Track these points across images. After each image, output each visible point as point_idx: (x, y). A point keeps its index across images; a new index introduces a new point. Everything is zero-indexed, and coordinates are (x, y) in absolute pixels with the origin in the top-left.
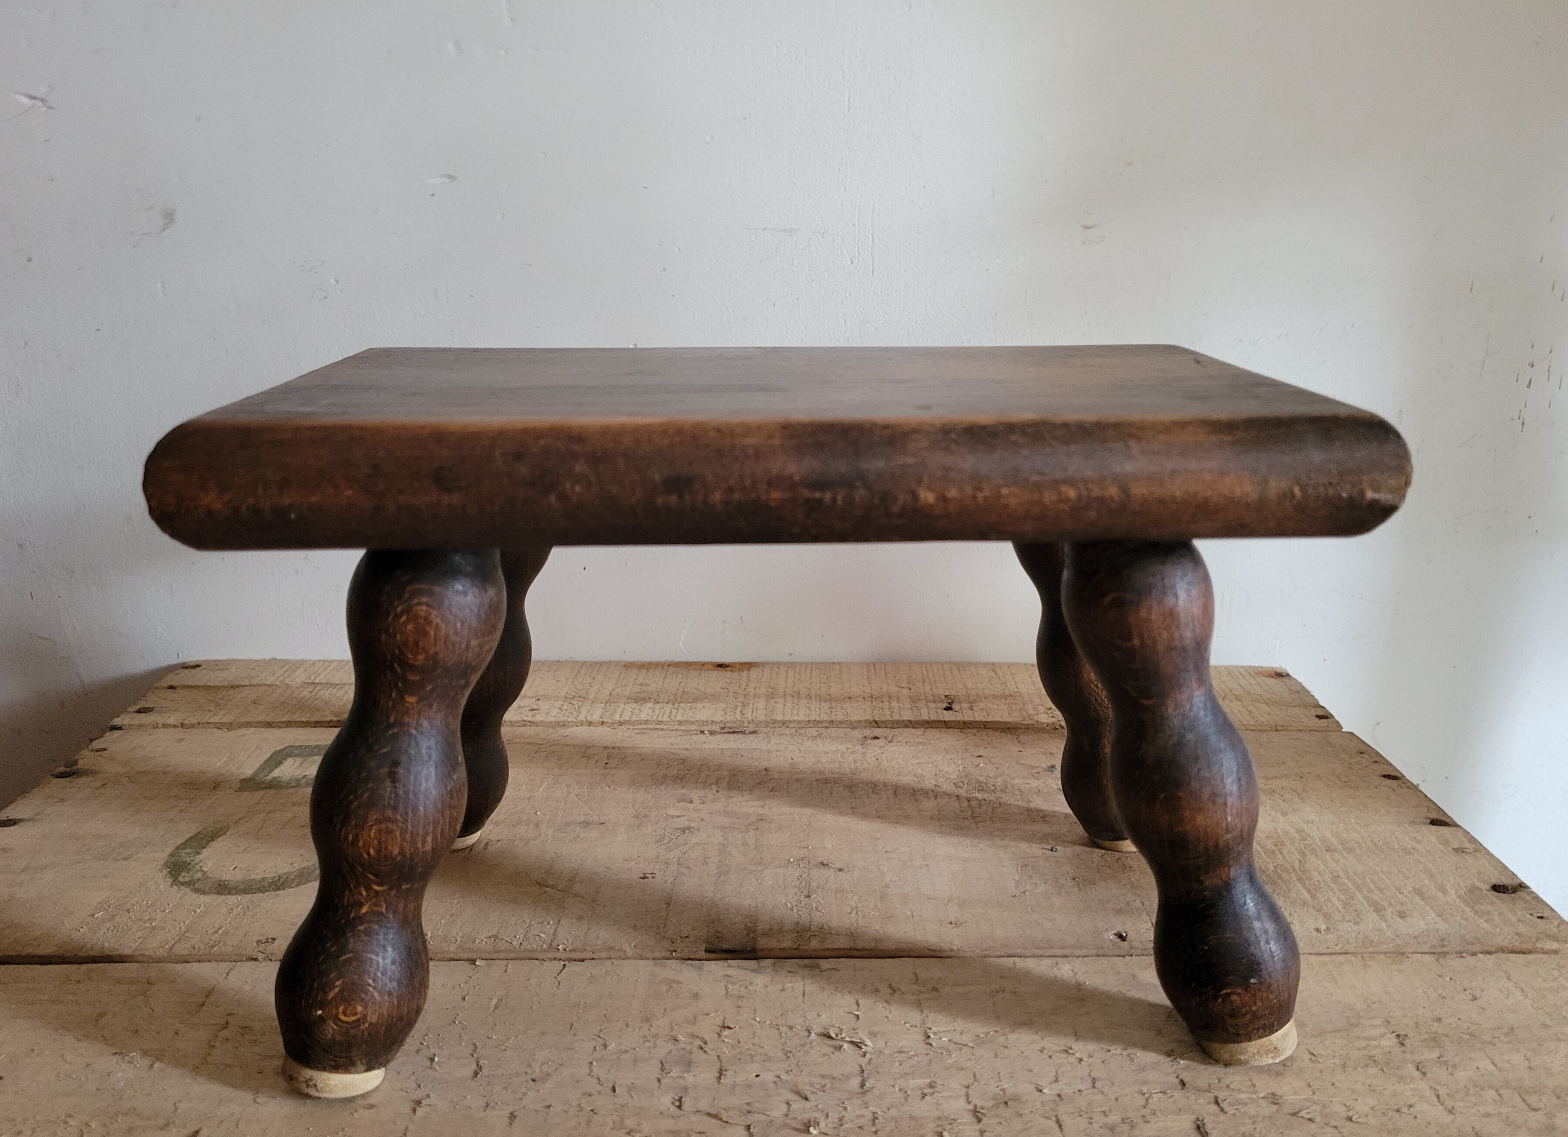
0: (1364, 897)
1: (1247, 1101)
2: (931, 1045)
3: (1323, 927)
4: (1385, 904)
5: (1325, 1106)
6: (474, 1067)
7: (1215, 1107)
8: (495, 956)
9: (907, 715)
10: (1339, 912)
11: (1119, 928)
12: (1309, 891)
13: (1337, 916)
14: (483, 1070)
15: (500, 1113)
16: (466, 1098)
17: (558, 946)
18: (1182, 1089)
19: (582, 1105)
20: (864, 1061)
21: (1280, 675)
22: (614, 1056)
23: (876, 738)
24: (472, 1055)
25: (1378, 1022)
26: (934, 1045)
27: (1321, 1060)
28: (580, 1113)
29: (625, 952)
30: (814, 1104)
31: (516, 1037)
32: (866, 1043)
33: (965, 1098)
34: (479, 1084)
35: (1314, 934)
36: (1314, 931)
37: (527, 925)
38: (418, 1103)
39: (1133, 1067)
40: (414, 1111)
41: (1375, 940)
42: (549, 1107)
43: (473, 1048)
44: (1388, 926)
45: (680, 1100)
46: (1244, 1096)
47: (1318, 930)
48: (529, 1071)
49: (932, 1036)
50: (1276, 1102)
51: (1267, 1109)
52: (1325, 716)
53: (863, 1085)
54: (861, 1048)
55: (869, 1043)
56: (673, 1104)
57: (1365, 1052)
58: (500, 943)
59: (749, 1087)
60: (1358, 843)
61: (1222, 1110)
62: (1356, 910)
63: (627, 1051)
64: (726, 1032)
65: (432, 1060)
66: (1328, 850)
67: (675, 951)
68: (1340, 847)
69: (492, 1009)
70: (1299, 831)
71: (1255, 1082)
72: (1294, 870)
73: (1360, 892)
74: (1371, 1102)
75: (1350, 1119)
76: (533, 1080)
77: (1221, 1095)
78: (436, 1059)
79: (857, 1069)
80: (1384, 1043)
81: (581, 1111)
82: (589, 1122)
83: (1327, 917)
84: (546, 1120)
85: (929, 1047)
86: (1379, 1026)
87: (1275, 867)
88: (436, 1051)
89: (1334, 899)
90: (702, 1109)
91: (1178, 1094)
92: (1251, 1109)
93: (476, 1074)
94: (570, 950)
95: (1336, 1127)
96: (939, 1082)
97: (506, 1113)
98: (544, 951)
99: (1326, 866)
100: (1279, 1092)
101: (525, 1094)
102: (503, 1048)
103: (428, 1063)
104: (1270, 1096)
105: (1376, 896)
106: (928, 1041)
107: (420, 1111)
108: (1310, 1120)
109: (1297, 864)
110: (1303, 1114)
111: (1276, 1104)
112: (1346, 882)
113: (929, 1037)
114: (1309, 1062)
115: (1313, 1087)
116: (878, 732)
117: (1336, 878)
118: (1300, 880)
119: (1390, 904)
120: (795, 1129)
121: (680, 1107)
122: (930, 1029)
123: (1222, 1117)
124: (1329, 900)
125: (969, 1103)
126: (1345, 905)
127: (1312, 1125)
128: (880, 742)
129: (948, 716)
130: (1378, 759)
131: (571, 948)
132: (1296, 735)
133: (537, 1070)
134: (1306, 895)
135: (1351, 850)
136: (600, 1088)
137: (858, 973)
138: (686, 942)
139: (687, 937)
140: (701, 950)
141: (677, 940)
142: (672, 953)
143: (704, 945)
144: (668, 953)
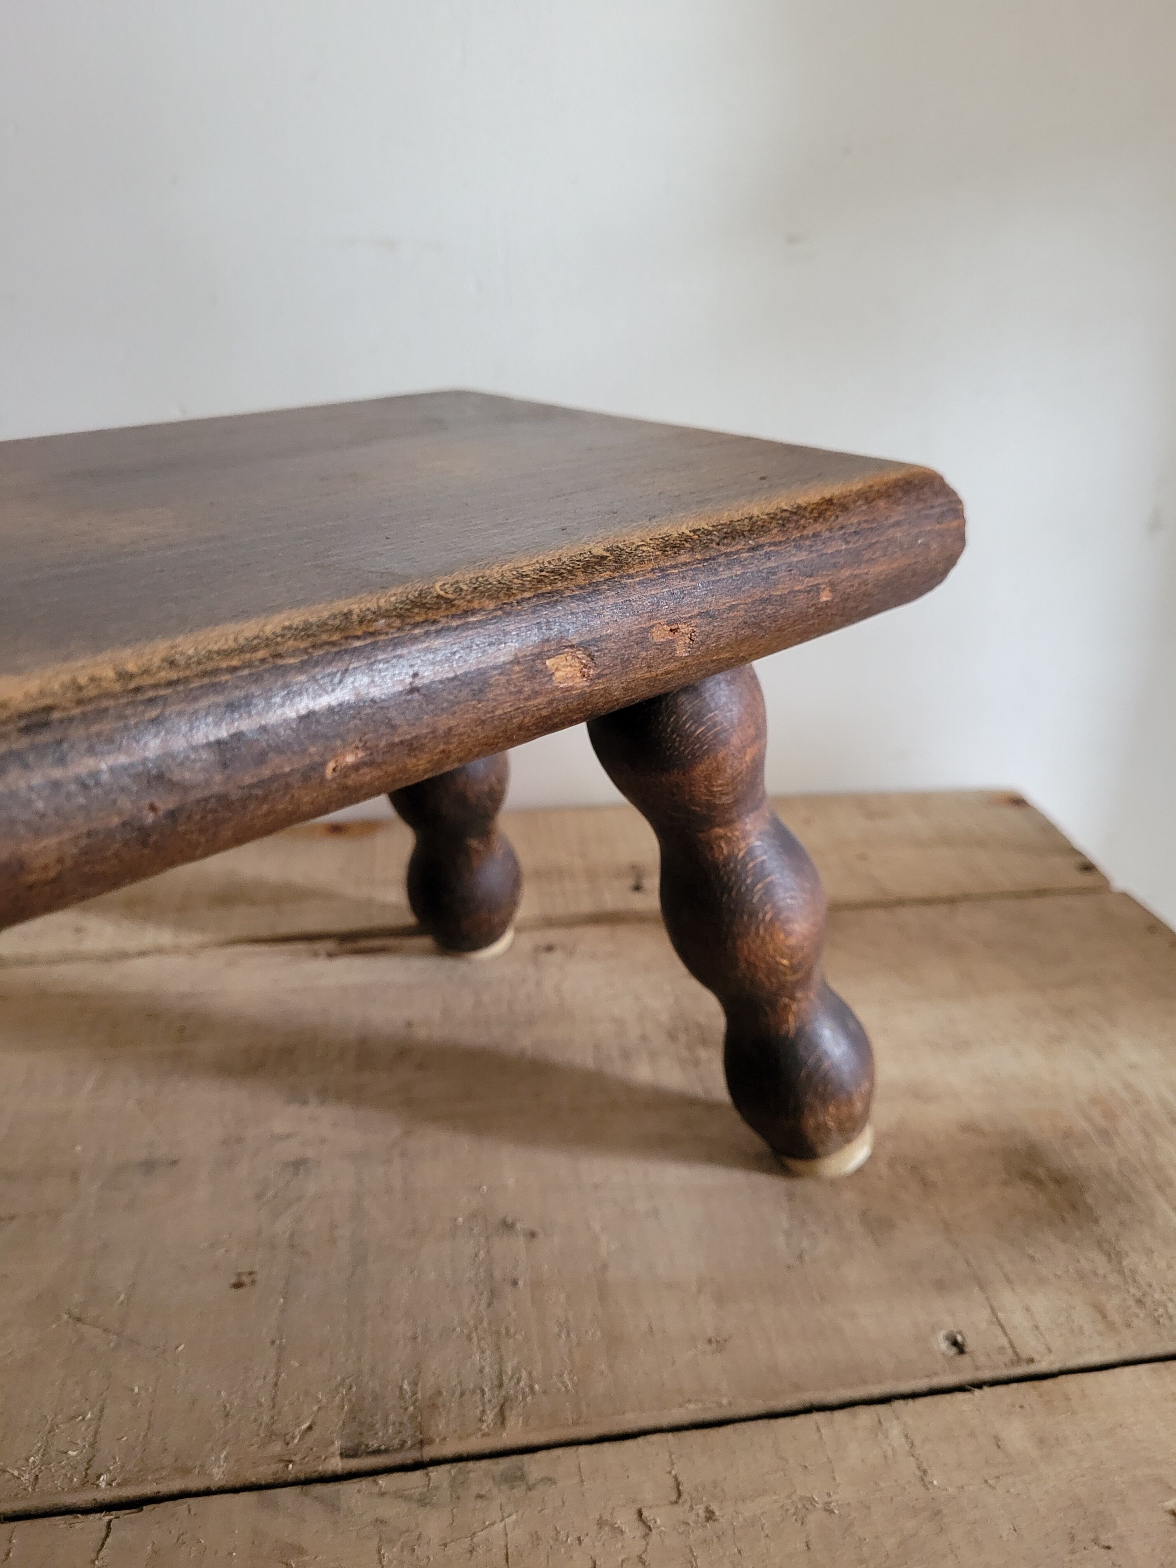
9: (586, 906)
11: (949, 1325)
17: (99, 1477)
21: (1018, 802)
23: (550, 948)
29: (210, 1476)
37: (47, 1427)
52: (1088, 867)
67: (290, 1461)
70: (1128, 1086)
94: (118, 1485)
128: (556, 957)
129: (636, 902)
131: (118, 1480)
132: (1064, 900)
137: (586, 1485)
138: (310, 1439)
139: (310, 1428)
140: (333, 1455)
141: (293, 1438)
142: (287, 1466)
143: (337, 1444)
144: (282, 1465)
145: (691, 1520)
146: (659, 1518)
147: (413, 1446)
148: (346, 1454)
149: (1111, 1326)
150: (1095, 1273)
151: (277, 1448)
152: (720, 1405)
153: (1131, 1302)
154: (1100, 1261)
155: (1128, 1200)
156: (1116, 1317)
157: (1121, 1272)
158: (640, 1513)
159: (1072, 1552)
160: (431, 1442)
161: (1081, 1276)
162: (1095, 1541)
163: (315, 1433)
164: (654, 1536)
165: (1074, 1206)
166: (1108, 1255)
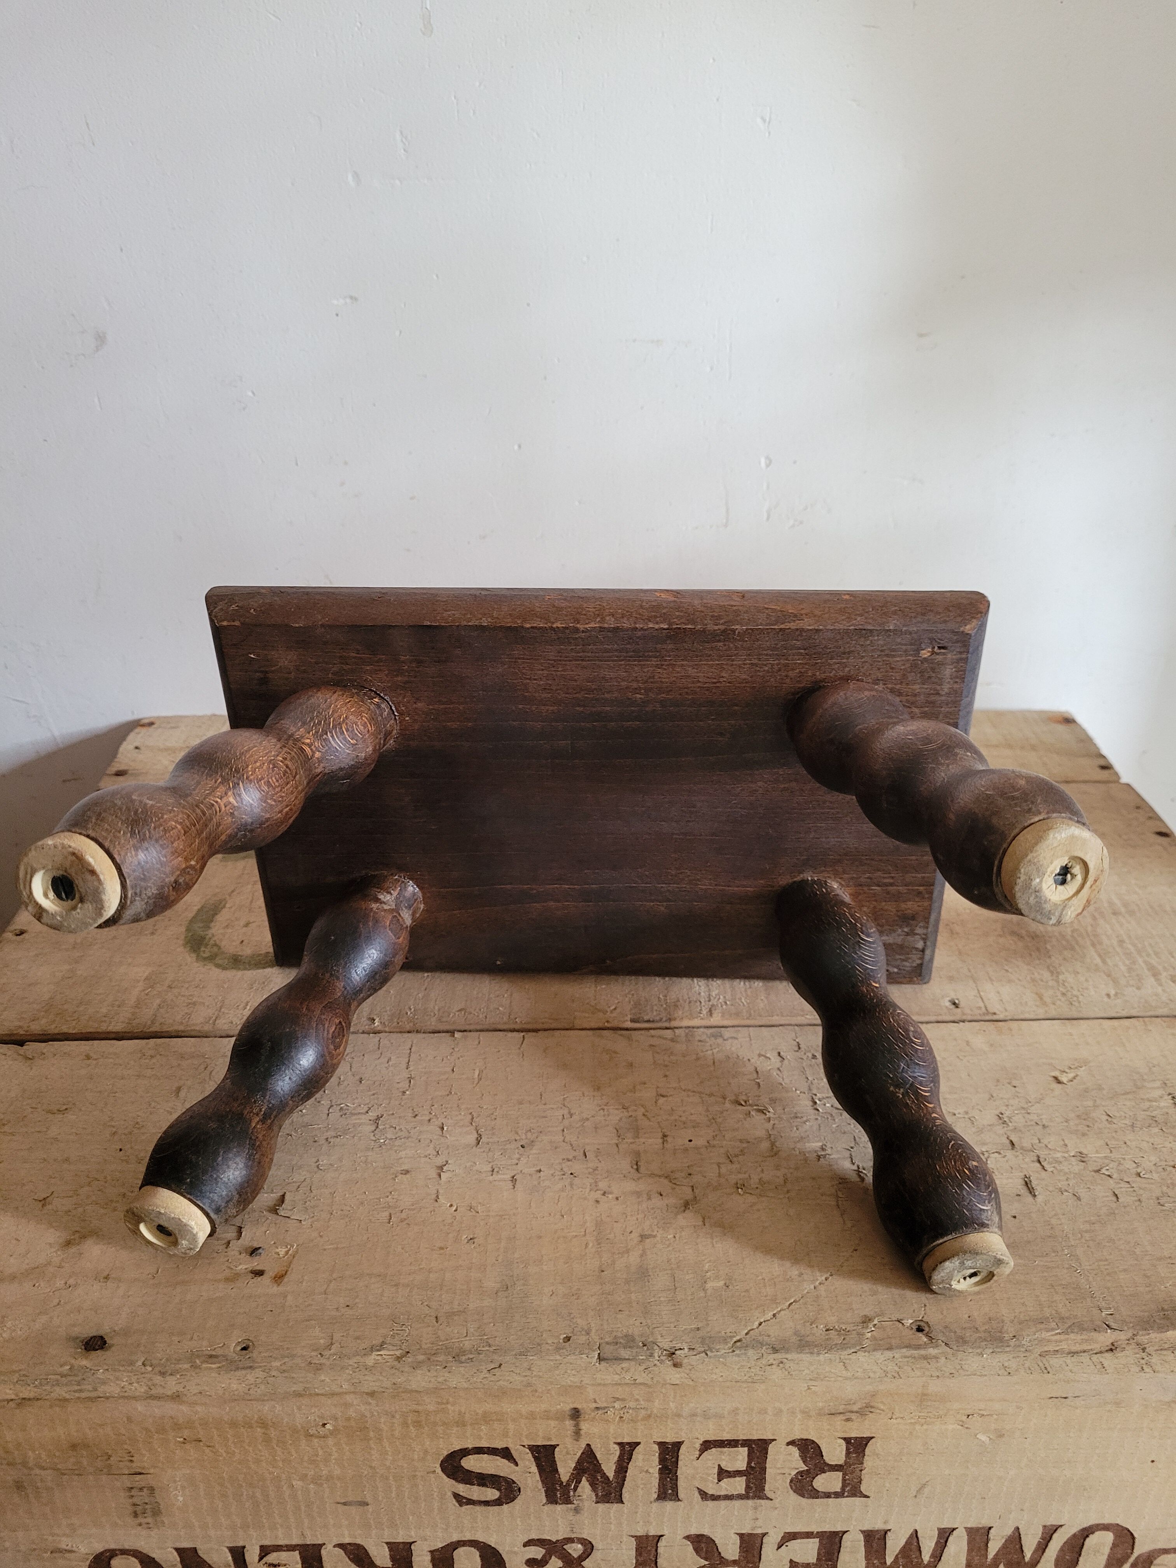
0: (1145, 962)
1: (1061, 1159)
2: (818, 1110)
3: (1112, 992)
4: (1160, 968)
5: (1120, 1164)
6: (476, 1136)
7: (1038, 1165)
8: (467, 1028)
10: (1125, 977)
11: (953, 995)
12: (1100, 956)
13: (1123, 982)
14: (483, 1138)
15: (503, 1176)
16: (475, 1163)
17: (516, 1018)
18: (1012, 1149)
19: (564, 1169)
20: (769, 1126)
21: (1068, 720)
22: (580, 1124)
24: (472, 1124)
25: (1158, 1084)
26: (820, 1110)
27: (1115, 1121)
28: (564, 1177)
30: (738, 1166)
31: (501, 1106)
32: (769, 1110)
33: (850, 1160)
34: (482, 1150)
35: (1106, 999)
36: (1105, 997)
37: (486, 999)
38: (441, 1168)
39: (974, 1130)
40: (440, 1176)
41: (1153, 1004)
42: (540, 1171)
43: (470, 1117)
44: (1164, 991)
45: (636, 1164)
46: (1059, 1155)
47: (1108, 995)
48: (518, 1138)
49: (818, 1102)
50: (1083, 1159)
51: (1077, 1167)
52: (1106, 767)
54: (766, 1114)
55: (771, 1110)
56: (632, 1167)
57: (1148, 1113)
58: (470, 1017)
59: (686, 1150)
60: (1137, 905)
61: (1043, 1167)
62: (1138, 975)
63: (588, 1119)
64: (662, 1100)
66: (1115, 914)
68: (1123, 910)
69: (476, 1081)
71: (1066, 1142)
72: (1088, 935)
73: (1141, 956)
74: (1153, 1159)
75: (1139, 1175)
76: (523, 1147)
77: (1043, 1154)
78: (445, 1128)
79: (765, 1133)
80: (1162, 1104)
81: (564, 1175)
82: (571, 1185)
83: (1115, 981)
84: (539, 1183)
85: (817, 1112)
86: (1158, 1088)
87: (1073, 931)
88: (443, 1121)
89: (1120, 964)
90: (654, 1172)
91: (1010, 1154)
92: (1065, 1167)
93: (478, 1141)
94: (525, 1022)
95: (1128, 1182)
96: (829, 1145)
97: (508, 1177)
98: (505, 1023)
99: (1113, 930)
100: (1085, 1152)
101: (519, 1159)
102: (493, 1117)
103: (439, 1131)
104: (1079, 1154)
105: (1154, 961)
106: (815, 1107)
107: (444, 1176)
108: (1109, 1176)
109: (1089, 929)
110: (1103, 1171)
111: (1083, 1162)
112: (1130, 946)
113: (816, 1103)
114: (1106, 1123)
115: (1111, 1146)
117: (1121, 942)
118: (1093, 945)
119: (1164, 968)
121: (637, 1170)
122: (816, 1095)
123: (1043, 1173)
124: (1116, 965)
125: (854, 1164)
126: (1130, 970)
127: (1111, 1181)
130: (1153, 816)
131: (525, 1020)
132: (1083, 787)
133: (524, 1137)
134: (1098, 960)
135: (1132, 913)
136: (575, 1154)
137: (753, 1042)
138: (615, 1013)
139: (615, 1009)
140: (627, 1020)
141: (607, 1012)
142: (606, 1022)
143: (628, 1016)
144: (603, 1021)
145: (805, 1057)
146: (789, 1056)
147: (666, 1021)
148: (632, 1021)
149: (1045, 1004)
150: (1042, 981)
151: (599, 1015)
153: (1059, 994)
154: (1046, 975)
155: (1073, 949)
156: (1048, 1000)
157: (1058, 982)
158: (779, 1053)
159: (996, 1086)
160: (675, 1019)
161: (1033, 980)
162: (1009, 1083)
163: (618, 1010)
164: (786, 1062)
165: (1038, 949)
166: (1052, 973)
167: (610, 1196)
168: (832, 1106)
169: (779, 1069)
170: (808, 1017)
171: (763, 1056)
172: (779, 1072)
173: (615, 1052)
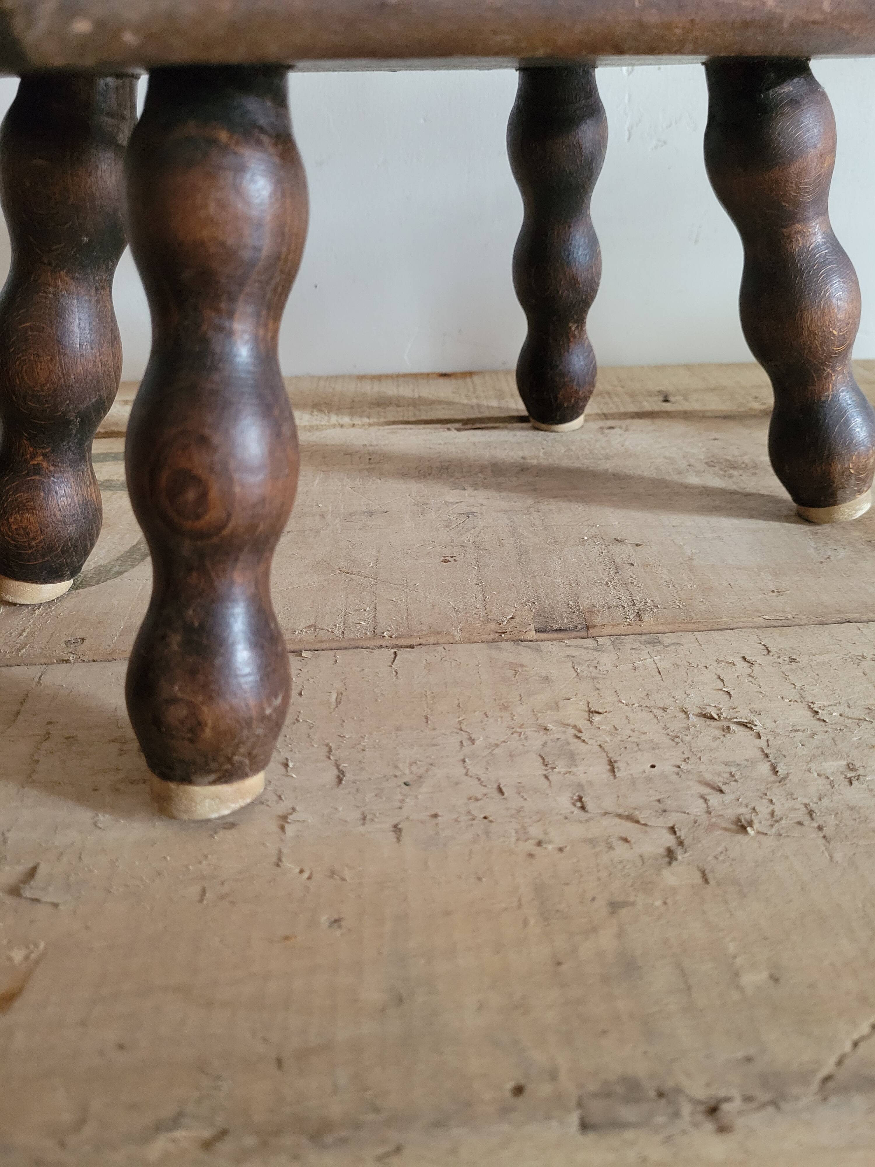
2: (823, 721)
6: (336, 772)
8: (318, 646)
9: (632, 408)
14: (347, 775)
15: (380, 826)
16: (336, 809)
17: (383, 633)
19: (473, 812)
20: (762, 743)
22: (487, 752)
23: (611, 428)
24: (329, 758)
28: (474, 822)
29: (453, 636)
30: (732, 797)
31: (371, 734)
32: (756, 723)
34: (346, 791)
37: (343, 613)
38: (284, 818)
40: (283, 828)
42: (436, 816)
43: (327, 749)
45: (580, 799)
48: (398, 773)
53: (775, 771)
54: (751, 729)
56: (574, 805)
58: (322, 633)
59: (649, 780)
63: (497, 745)
64: (597, 718)
65: (286, 765)
67: (504, 633)
69: (334, 705)
76: (406, 784)
78: (291, 765)
79: (759, 755)
81: (473, 819)
82: (487, 833)
84: (437, 834)
85: (822, 723)
88: (288, 755)
90: (610, 810)
93: (340, 780)
94: (396, 637)
97: (389, 825)
98: (370, 639)
101: (402, 801)
102: (360, 747)
103: (282, 769)
106: (817, 717)
107: (290, 830)
113: (816, 712)
116: (610, 423)
120: (726, 829)
121: (583, 808)
122: (812, 703)
128: (617, 431)
129: (667, 407)
131: (396, 634)
133: (407, 771)
136: (485, 790)
137: (704, 646)
138: (513, 623)
139: (512, 618)
140: (530, 630)
141: (503, 621)
142: (501, 635)
143: (532, 625)
144: (497, 635)
145: (780, 661)
146: (758, 660)
147: (582, 629)
148: (538, 631)
151: (493, 626)
152: (787, 618)
158: (744, 658)
160: (594, 626)
163: (517, 620)
164: (757, 667)
167: (550, 847)
168: (841, 715)
169: (749, 675)
170: (767, 617)
171: (722, 661)
172: (750, 679)
173: (522, 666)
